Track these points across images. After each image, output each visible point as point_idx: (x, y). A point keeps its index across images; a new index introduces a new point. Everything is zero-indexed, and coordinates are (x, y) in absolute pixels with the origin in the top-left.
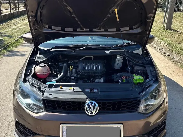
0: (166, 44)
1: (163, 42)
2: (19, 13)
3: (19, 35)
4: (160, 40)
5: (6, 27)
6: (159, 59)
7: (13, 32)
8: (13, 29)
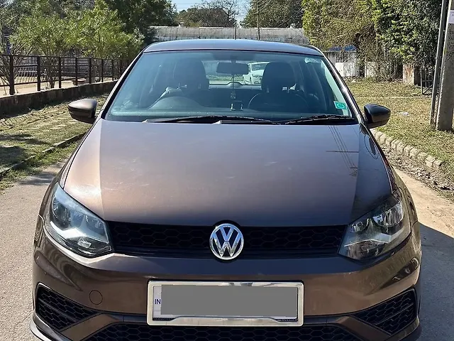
0: (438, 162)
1: (430, 157)
2: (61, 93)
3: (57, 140)
4: (422, 154)
5: (25, 123)
6: (419, 195)
7: (42, 134)
8: (43, 128)
